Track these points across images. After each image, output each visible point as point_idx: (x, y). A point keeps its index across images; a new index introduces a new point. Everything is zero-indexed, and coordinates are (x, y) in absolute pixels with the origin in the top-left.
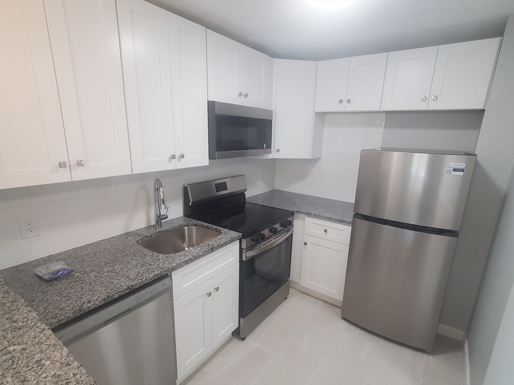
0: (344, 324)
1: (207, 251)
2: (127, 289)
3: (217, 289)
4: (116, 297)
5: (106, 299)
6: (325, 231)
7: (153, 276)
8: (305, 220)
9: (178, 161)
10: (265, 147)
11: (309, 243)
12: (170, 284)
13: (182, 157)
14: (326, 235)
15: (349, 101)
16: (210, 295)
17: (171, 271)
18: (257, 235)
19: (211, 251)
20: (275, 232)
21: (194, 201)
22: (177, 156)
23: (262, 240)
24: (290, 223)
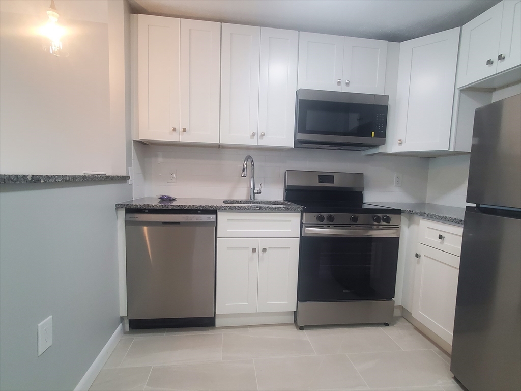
1: (255, 207)
2: (179, 207)
3: (264, 250)
6: (440, 237)
8: (419, 224)
9: (260, 139)
10: (373, 136)
11: (422, 256)
12: (214, 220)
13: (263, 135)
14: (442, 243)
15: (501, 58)
16: (254, 250)
17: (215, 209)
18: (325, 215)
19: (258, 208)
20: (355, 220)
21: (289, 185)
22: (260, 135)
23: (331, 223)
24: (388, 220)
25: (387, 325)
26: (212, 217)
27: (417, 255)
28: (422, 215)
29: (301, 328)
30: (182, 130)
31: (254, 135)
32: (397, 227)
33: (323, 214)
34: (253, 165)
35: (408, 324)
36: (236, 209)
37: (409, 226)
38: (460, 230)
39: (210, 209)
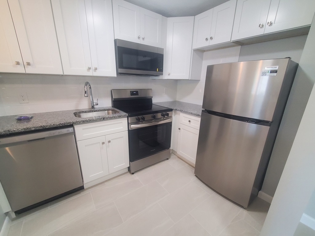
0: (195, 178)
1: (100, 119)
2: (41, 127)
3: (109, 142)
4: (33, 129)
5: (26, 129)
6: (189, 121)
7: (59, 124)
8: (180, 115)
9: (94, 71)
10: (157, 71)
11: (181, 129)
12: (73, 131)
13: (96, 69)
14: (190, 124)
15: (211, 38)
16: (103, 143)
17: (72, 124)
18: (140, 117)
19: (103, 119)
20: (154, 117)
21: (115, 98)
22: (94, 68)
23: (143, 120)
24: (168, 115)
25: (168, 159)
26: (71, 129)
27: (179, 129)
28: (181, 111)
29: (133, 174)
30: (25, 64)
31: (89, 69)
32: (171, 117)
33: (139, 117)
34: (90, 88)
35: (175, 156)
36: (87, 121)
37: (175, 115)
38: (199, 119)
39: (68, 124)
